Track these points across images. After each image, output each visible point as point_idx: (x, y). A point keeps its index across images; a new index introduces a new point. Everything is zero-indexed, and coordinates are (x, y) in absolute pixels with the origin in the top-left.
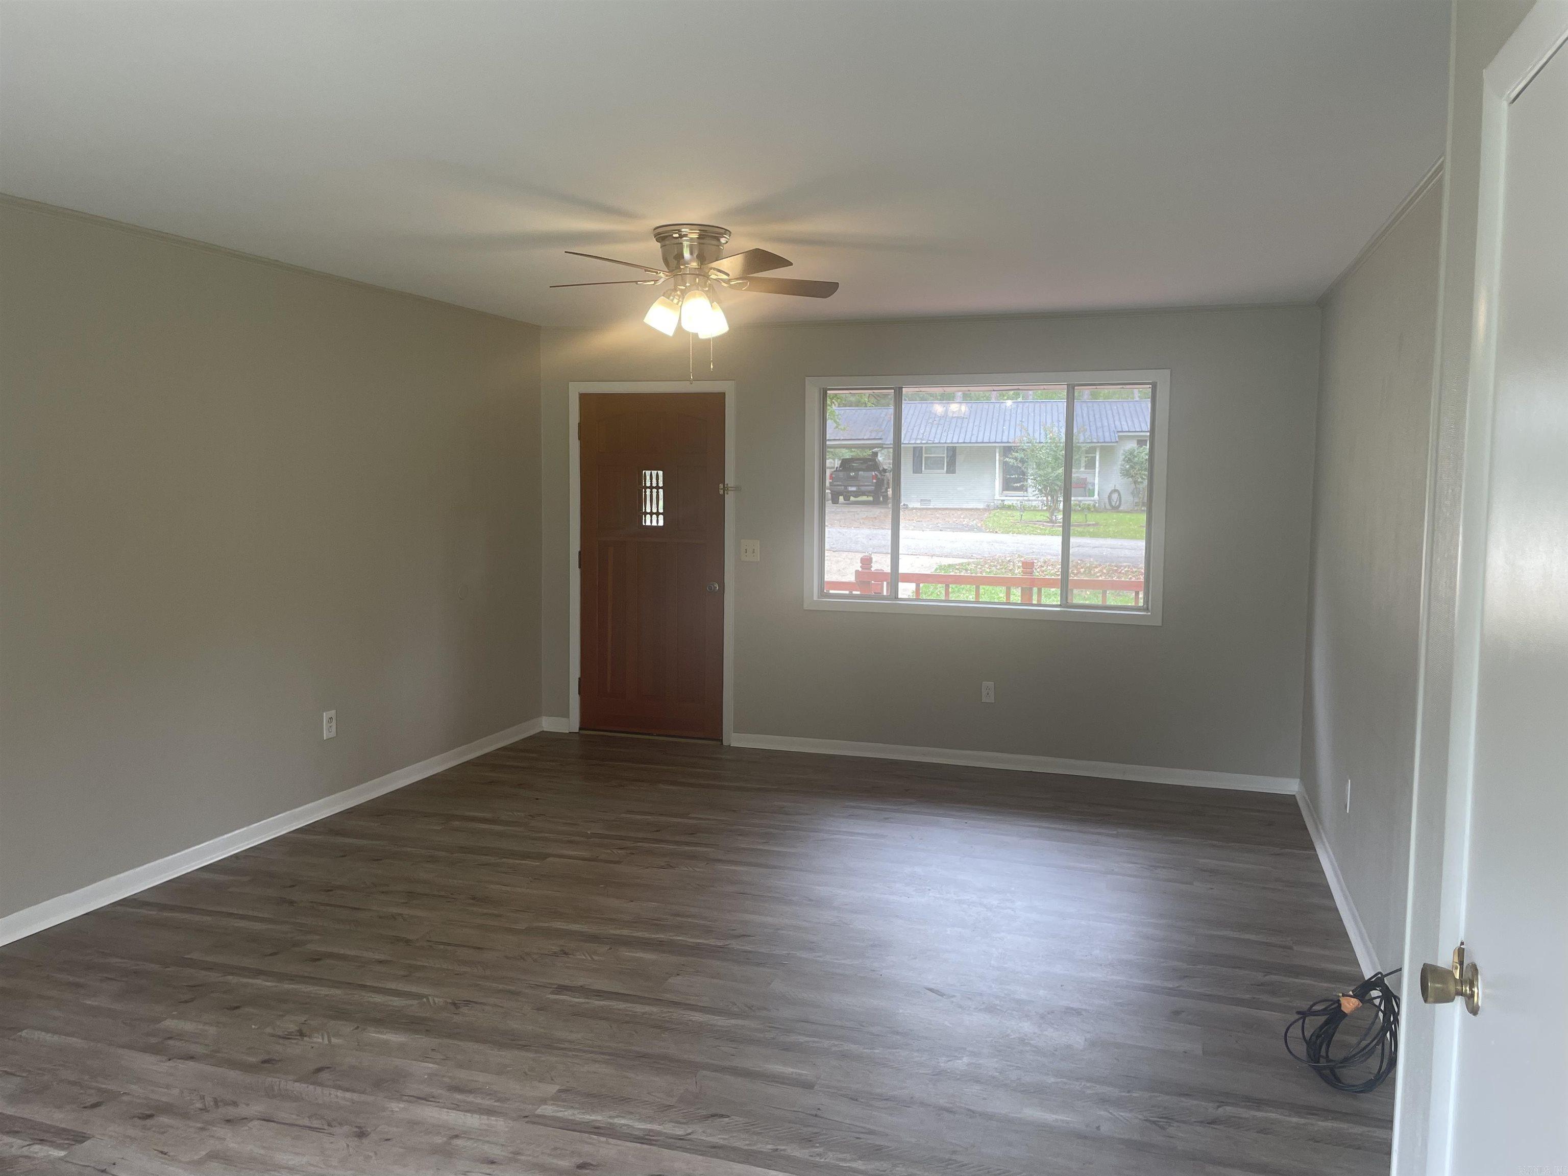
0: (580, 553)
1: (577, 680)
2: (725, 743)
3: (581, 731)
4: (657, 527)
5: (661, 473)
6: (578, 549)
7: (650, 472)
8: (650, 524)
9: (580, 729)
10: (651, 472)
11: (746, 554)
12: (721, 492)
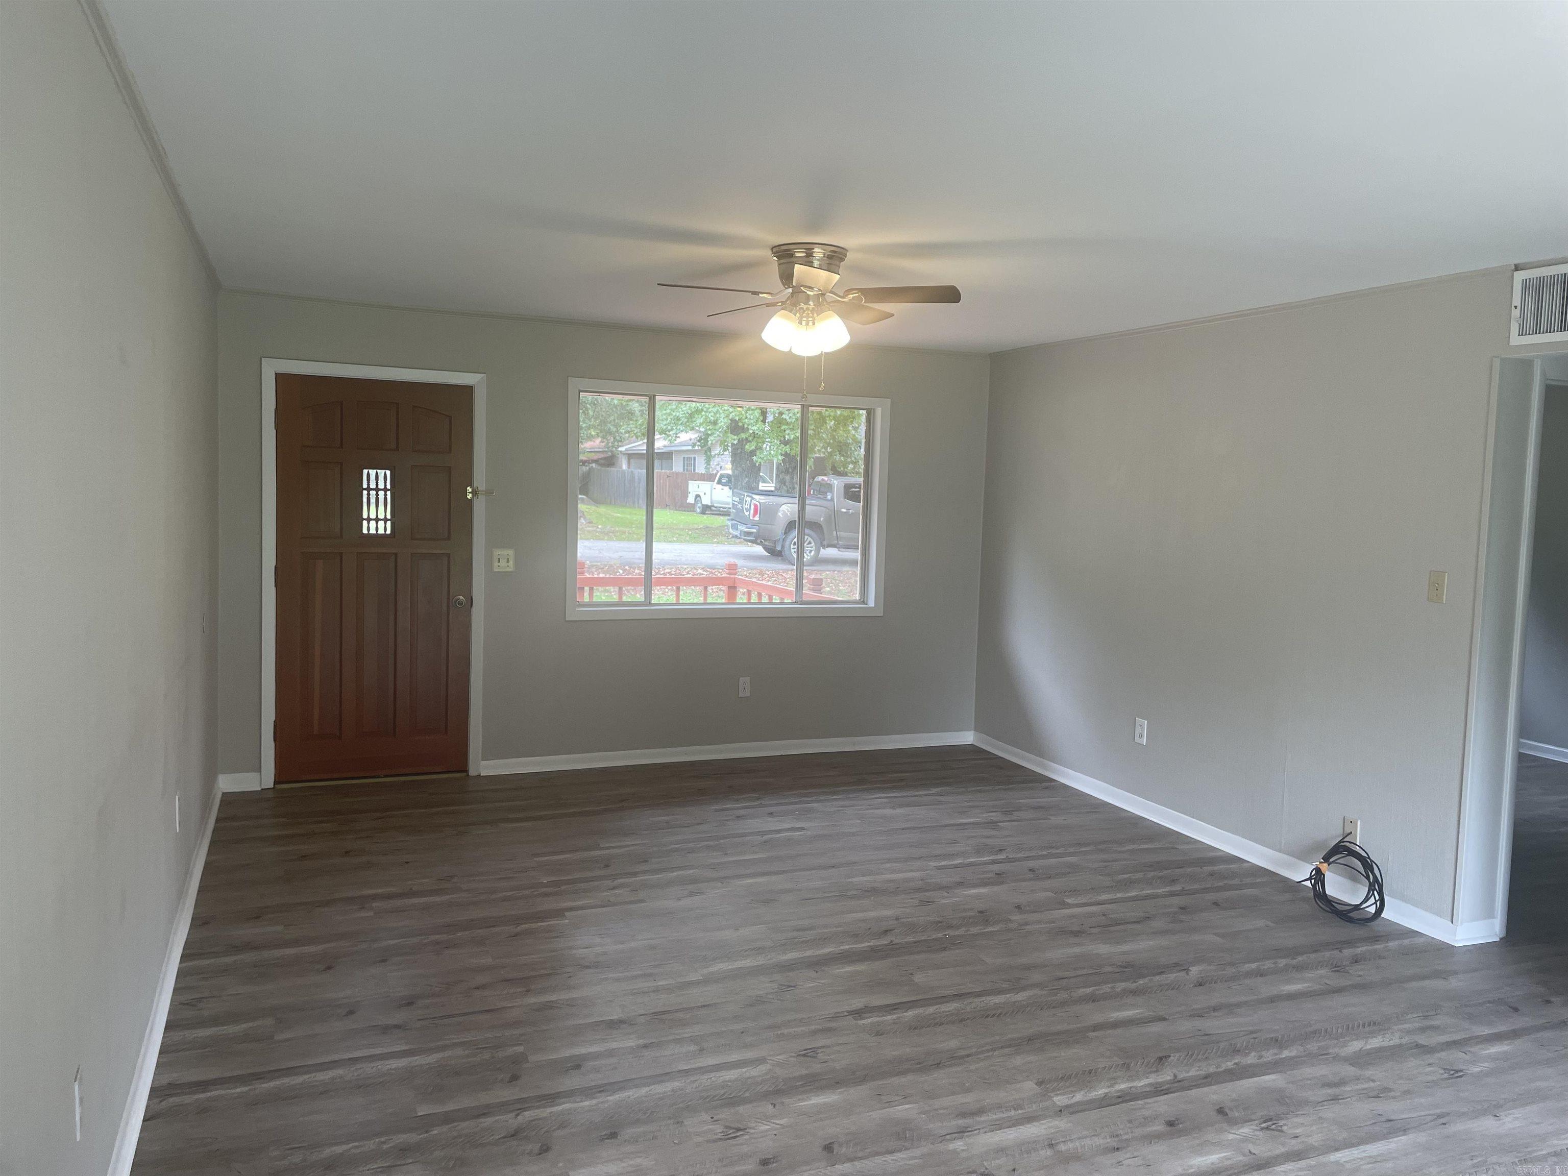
0: (276, 568)
1: (273, 723)
2: (472, 772)
3: (278, 786)
4: (384, 536)
5: (388, 472)
6: (274, 563)
7: (375, 471)
8: (375, 532)
9: (275, 783)
10: (377, 472)
11: (499, 564)
12: (469, 496)
